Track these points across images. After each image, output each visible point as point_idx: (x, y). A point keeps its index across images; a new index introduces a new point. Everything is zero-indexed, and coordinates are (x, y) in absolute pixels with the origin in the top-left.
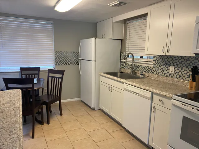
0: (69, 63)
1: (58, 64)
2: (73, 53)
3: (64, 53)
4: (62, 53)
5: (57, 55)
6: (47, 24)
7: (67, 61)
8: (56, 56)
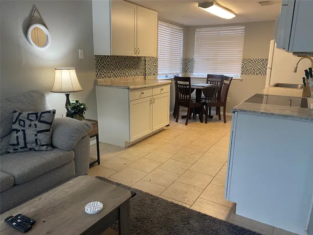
0: (258, 72)
1: (244, 73)
2: (264, 60)
3: (253, 61)
4: (250, 61)
5: (245, 62)
6: (240, 29)
7: (256, 70)
8: (243, 64)
